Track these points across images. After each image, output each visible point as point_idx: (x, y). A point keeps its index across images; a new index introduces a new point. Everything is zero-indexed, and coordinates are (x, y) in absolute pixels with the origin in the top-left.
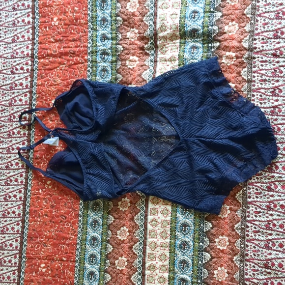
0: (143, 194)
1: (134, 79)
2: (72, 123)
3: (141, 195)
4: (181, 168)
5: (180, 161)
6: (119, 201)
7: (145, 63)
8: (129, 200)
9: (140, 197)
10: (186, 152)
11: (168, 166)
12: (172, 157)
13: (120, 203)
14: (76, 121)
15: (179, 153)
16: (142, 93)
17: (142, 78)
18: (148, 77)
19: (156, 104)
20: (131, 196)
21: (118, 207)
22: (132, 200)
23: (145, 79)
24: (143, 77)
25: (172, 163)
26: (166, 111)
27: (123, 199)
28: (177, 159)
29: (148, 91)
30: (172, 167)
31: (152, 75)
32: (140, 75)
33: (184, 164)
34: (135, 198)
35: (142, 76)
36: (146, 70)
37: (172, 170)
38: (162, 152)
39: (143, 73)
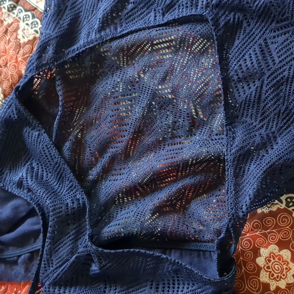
0: (283, 198)
1: (16, 62)
2: (15, 263)
3: (283, 206)
4: (277, 61)
5: (258, 51)
6: (258, 274)
7: (5, 23)
8: (273, 248)
9: (285, 210)
10: (245, 24)
11: (248, 92)
12: (234, 66)
13: (264, 277)
14: (18, 252)
15: (237, 42)
16: (50, 50)
17: (25, 44)
18: (32, 31)
19: (93, 36)
20: (265, 235)
21: (273, 288)
22: (279, 236)
23: (31, 38)
24: (26, 40)
25: (248, 78)
26: (124, 25)
27: (260, 261)
28: (247, 57)
29: (54, 35)
30: (258, 83)
31: (36, 20)
32: (19, 46)
33: (272, 47)
34: (277, 226)
35: (22, 41)
36: (17, 28)
37: (265, 88)
38: (207, 84)
39: (20, 37)
